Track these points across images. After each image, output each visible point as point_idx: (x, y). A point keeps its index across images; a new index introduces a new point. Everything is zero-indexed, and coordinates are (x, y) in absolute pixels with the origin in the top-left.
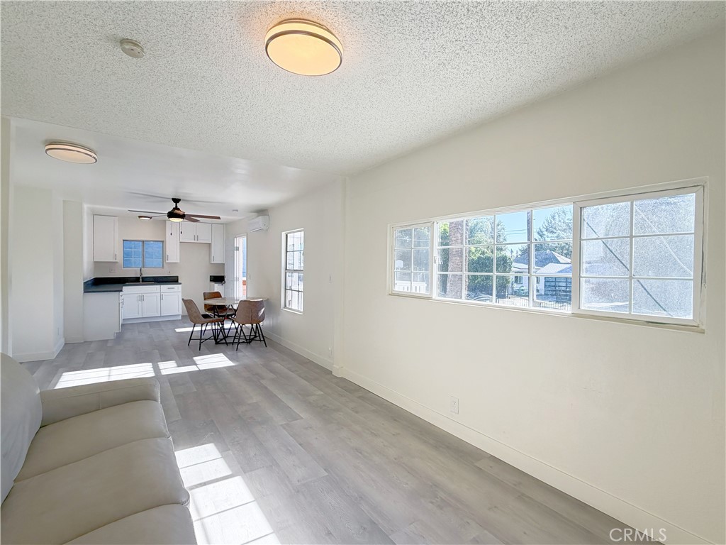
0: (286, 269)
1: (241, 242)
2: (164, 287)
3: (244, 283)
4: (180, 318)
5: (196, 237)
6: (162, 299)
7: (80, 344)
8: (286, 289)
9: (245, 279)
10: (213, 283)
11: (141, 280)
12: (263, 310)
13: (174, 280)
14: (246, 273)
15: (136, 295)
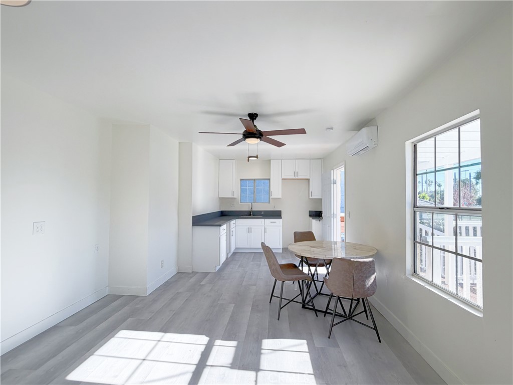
0: (415, 206)
1: (338, 175)
2: (268, 221)
3: (343, 220)
4: (281, 251)
5: (296, 173)
6: (265, 232)
7: (189, 273)
8: (415, 242)
9: (343, 215)
10: (311, 218)
11: (252, 213)
12: (373, 277)
13: (276, 215)
14: (344, 209)
15: (246, 227)
